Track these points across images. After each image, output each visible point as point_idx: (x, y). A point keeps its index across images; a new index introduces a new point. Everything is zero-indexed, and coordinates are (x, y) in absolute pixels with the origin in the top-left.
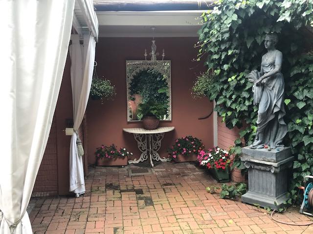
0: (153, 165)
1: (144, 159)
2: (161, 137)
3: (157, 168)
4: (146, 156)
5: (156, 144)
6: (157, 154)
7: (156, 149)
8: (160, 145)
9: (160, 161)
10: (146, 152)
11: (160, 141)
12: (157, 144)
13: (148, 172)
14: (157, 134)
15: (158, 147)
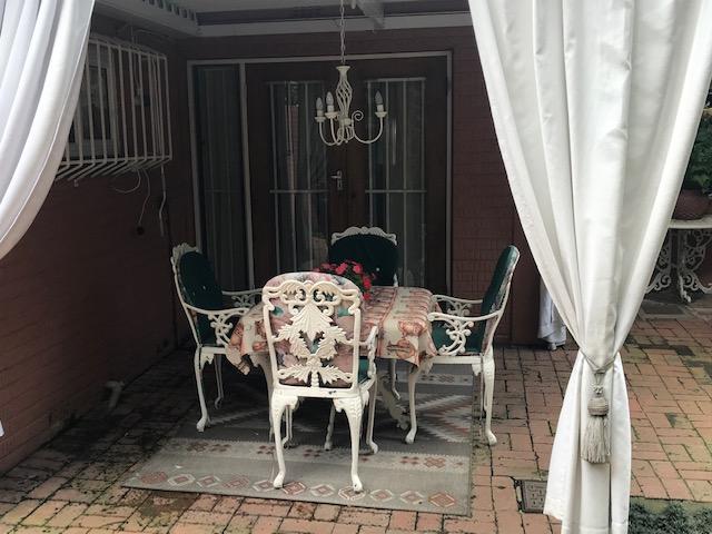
0: (689, 299)
1: (662, 286)
2: (707, 238)
3: (699, 306)
4: (667, 279)
5: (693, 253)
6: (695, 277)
7: (692, 263)
8: (703, 256)
9: (700, 290)
10: (668, 270)
11: (703, 248)
12: (696, 253)
13: (681, 313)
14: (696, 232)
15: (698, 260)
